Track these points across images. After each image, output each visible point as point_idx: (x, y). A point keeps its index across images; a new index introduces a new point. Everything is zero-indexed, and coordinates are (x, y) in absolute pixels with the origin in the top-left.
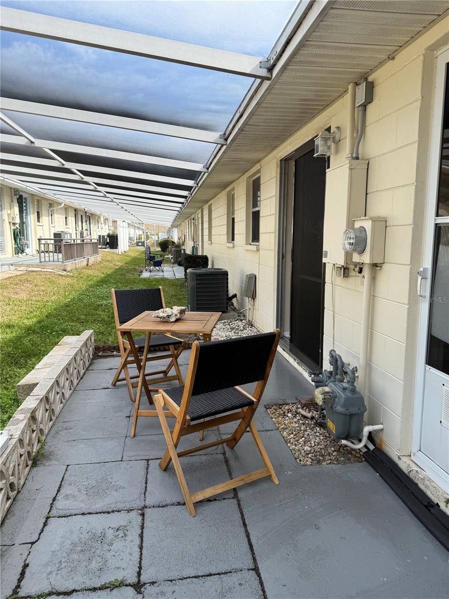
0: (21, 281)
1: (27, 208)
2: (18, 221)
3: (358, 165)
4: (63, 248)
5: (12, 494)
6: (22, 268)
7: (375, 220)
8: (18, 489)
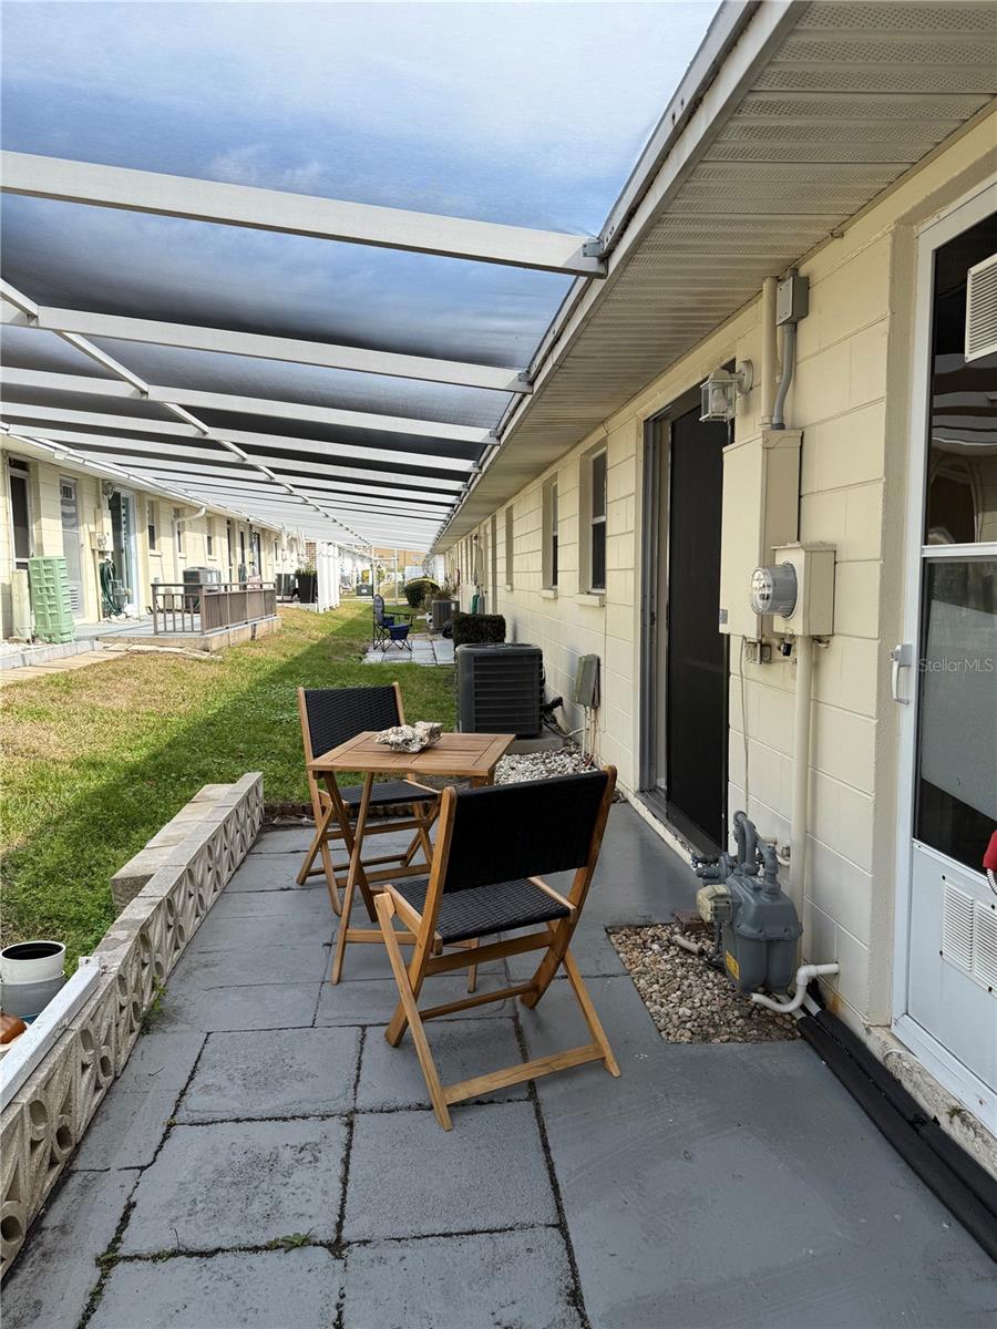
0: (115, 672)
1: (128, 519)
2: (109, 546)
3: (780, 440)
4: (202, 603)
5: (106, 1080)
6: (117, 646)
7: (812, 551)
8: (115, 1072)
